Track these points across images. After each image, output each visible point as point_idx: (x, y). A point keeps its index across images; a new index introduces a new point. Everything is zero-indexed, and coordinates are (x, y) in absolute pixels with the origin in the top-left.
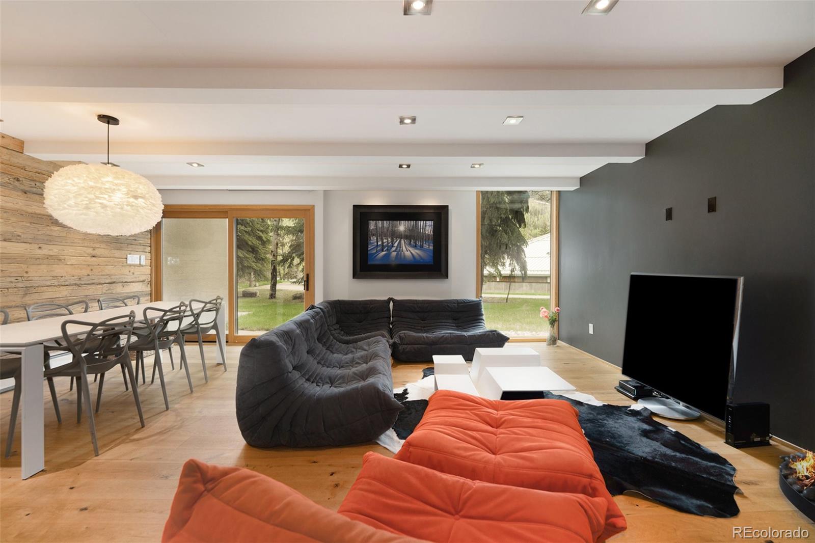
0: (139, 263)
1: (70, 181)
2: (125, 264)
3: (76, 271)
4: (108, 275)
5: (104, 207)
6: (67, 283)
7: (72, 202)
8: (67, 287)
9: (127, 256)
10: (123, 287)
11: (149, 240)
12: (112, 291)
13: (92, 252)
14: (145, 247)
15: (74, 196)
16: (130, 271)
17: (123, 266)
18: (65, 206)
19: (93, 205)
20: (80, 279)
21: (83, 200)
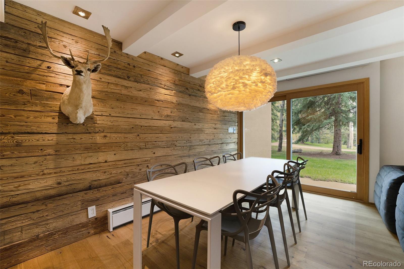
0: (233, 132)
1: (223, 70)
2: (227, 133)
3: (209, 137)
4: (221, 139)
5: (245, 85)
6: (205, 144)
7: (224, 85)
8: (205, 145)
9: (228, 128)
10: (227, 145)
11: (237, 119)
12: (222, 148)
13: (215, 126)
14: (235, 123)
15: (226, 80)
16: (229, 137)
17: (226, 134)
18: (220, 89)
19: (237, 85)
20: (210, 141)
21: (231, 82)
